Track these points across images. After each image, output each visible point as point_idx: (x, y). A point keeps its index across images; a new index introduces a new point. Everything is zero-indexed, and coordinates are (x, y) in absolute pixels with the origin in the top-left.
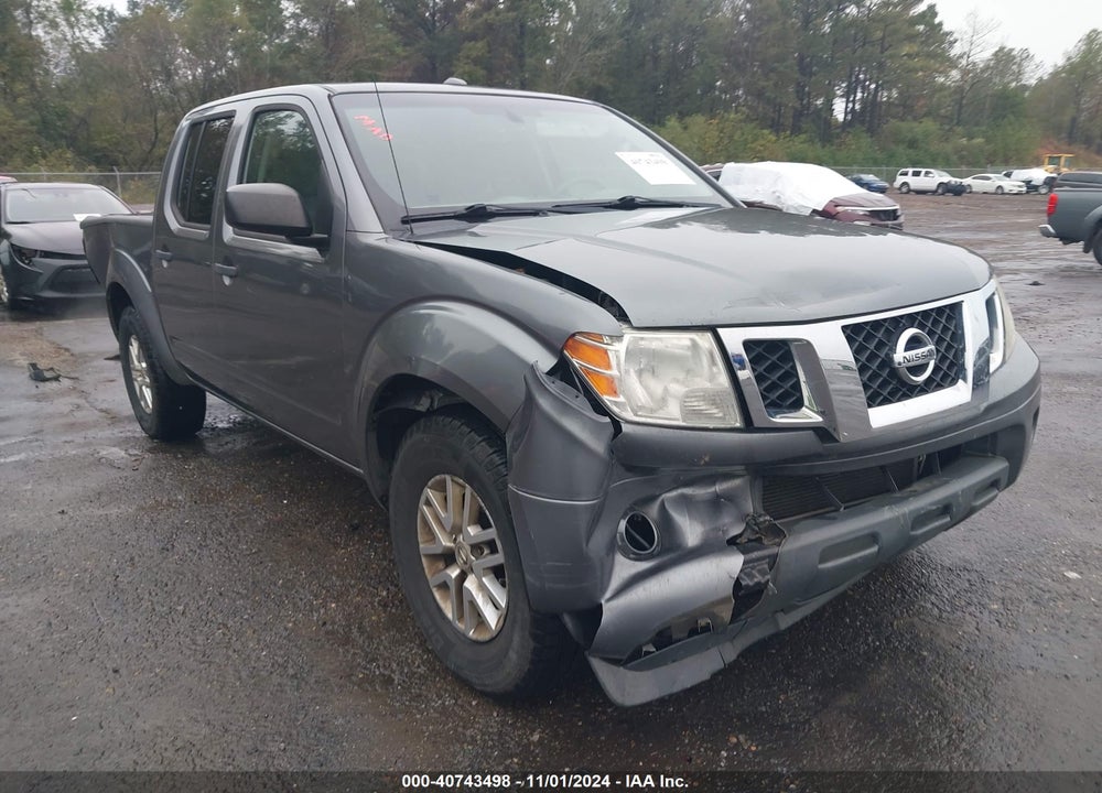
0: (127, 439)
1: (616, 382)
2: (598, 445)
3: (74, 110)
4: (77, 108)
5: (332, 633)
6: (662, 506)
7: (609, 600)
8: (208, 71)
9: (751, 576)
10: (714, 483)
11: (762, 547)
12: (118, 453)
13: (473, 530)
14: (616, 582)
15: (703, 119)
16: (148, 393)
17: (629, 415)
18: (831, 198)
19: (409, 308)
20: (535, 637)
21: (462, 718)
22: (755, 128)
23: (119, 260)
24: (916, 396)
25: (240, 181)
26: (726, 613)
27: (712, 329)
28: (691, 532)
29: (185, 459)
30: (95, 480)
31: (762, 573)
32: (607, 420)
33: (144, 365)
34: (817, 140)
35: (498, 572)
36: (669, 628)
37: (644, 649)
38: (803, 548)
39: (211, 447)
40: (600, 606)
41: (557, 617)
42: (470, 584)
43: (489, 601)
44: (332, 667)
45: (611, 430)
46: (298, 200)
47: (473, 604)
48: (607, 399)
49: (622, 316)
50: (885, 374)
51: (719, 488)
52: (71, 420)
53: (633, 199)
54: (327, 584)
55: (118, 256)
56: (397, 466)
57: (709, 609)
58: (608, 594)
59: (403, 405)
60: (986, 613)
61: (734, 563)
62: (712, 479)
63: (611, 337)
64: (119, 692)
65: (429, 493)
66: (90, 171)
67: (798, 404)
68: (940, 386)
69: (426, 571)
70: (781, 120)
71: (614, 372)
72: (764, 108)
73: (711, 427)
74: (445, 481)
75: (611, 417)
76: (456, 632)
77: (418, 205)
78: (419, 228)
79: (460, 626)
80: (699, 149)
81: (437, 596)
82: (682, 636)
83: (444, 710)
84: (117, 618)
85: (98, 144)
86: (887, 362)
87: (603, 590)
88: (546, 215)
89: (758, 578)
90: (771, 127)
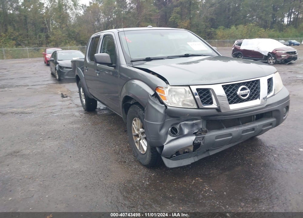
0: (80, 111)
1: (166, 97)
2: (162, 111)
3: (76, 31)
4: (77, 31)
5: (116, 152)
6: (180, 126)
7: (165, 145)
8: (108, 19)
9: (197, 141)
10: (193, 121)
11: (201, 135)
12: (77, 114)
13: (141, 130)
14: (167, 140)
15: (243, 26)
16: (84, 100)
17: (169, 105)
18: (274, 49)
19: (130, 81)
20: (151, 152)
21: (139, 170)
22: (258, 28)
23: (78, 70)
24: (245, 102)
25: (100, 53)
26: (192, 149)
27: (189, 86)
28: (186, 131)
29: (92, 115)
30: (72, 119)
31: (200, 140)
32: (164, 105)
33: (83, 94)
34: (278, 30)
35: (145, 138)
36: (179, 151)
37: (173, 156)
38: (210, 136)
39: (98, 113)
40: (164, 145)
41: (155, 148)
42: (141, 141)
43: (144, 145)
44: (114, 159)
45: (165, 108)
46: (109, 57)
47: (141, 145)
48: (164, 101)
49: (168, 83)
50: (235, 96)
51: (194, 122)
52: (68, 106)
53: (188, 54)
54: (117, 142)
55: (78, 69)
56: (128, 116)
57: (187, 147)
58: (165, 143)
59: (127, 102)
60: (272, 157)
61: (193, 138)
62: (192, 120)
63: (165, 87)
64: (71, 161)
65: (134, 122)
66: (80, 46)
67: (212, 103)
68: (252, 100)
69: (134, 139)
70: (267, 25)
71: (166, 95)
72: (261, 22)
73: (189, 108)
74: (136, 119)
75: (165, 105)
76: (139, 152)
77: (134, 58)
78: (134, 63)
79: (140, 151)
80: (241, 35)
81: (136, 144)
82: (182, 153)
83: (135, 168)
84: (72, 147)
85: (81, 39)
86: (236, 94)
87: (165, 142)
88: (164, 59)
89: (199, 141)
90: (264, 27)
